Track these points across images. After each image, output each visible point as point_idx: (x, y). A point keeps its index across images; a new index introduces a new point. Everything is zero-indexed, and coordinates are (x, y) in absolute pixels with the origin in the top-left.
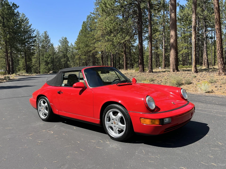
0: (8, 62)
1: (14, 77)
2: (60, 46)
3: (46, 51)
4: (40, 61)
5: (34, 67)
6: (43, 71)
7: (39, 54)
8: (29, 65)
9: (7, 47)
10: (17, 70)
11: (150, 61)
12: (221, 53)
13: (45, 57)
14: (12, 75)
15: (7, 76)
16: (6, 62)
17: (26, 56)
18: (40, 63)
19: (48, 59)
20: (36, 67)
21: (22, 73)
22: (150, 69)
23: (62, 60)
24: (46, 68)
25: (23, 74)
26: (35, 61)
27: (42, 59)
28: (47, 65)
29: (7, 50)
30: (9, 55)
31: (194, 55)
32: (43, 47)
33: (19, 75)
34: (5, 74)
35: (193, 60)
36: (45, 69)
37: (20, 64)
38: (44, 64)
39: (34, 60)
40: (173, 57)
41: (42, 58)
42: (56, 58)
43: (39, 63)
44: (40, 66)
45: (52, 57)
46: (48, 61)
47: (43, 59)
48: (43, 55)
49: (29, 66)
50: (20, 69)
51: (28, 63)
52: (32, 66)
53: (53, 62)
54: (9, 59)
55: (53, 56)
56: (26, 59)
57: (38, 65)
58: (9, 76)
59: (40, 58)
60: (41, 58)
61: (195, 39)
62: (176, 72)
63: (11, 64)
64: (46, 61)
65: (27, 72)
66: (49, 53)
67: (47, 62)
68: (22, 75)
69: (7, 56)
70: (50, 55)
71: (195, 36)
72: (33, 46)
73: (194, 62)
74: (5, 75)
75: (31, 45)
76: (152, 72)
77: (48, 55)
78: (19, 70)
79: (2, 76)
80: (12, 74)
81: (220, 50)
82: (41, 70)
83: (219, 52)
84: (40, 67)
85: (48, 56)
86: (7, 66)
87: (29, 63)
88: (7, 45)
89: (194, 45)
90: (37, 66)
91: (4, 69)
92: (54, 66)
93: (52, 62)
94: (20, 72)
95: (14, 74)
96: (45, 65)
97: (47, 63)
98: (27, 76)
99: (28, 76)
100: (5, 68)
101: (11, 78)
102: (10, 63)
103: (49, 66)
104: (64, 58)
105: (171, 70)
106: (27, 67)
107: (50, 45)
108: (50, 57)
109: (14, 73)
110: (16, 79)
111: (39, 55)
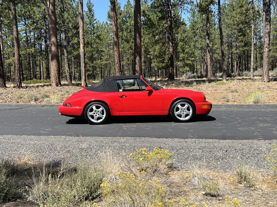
11: (18, 71)
12: (120, 67)
22: (18, 83)
31: (83, 67)
35: (83, 72)
40: (56, 69)
61: (83, 48)
62: (60, 86)
71: (83, 45)
73: (84, 75)
76: (22, 87)
81: (118, 63)
83: (118, 66)
89: (83, 55)
105: (54, 84)
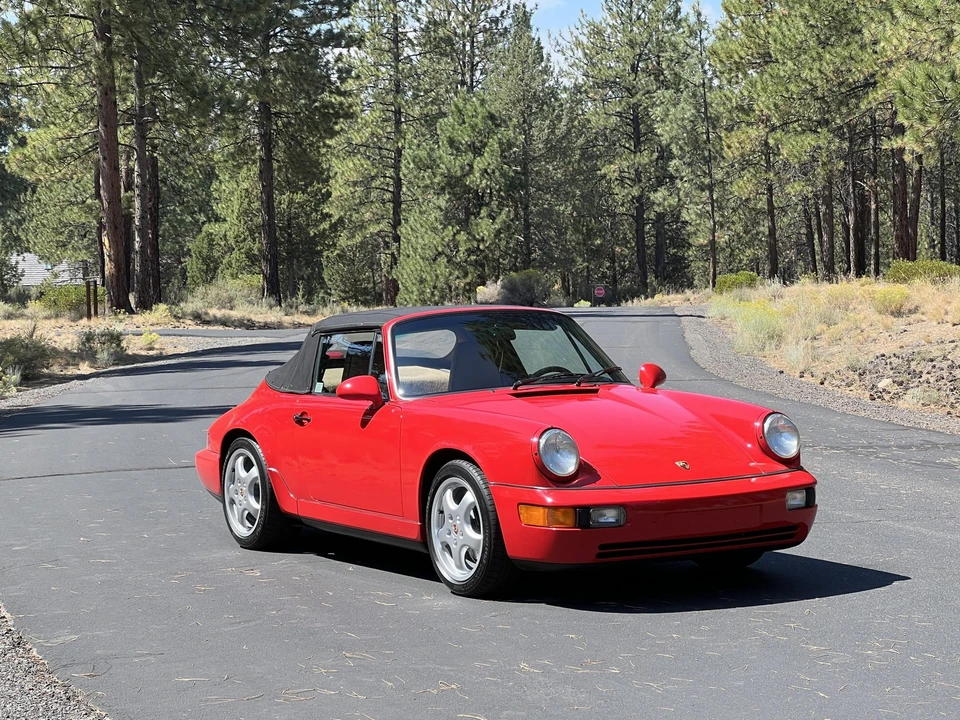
0: (114, 199)
1: (154, 336)
2: (598, 32)
3: (463, 83)
4: (398, 183)
5: (343, 241)
6: (422, 281)
7: (398, 113)
8: (297, 216)
9: (112, 71)
10: (192, 265)
13: (451, 142)
14: (138, 319)
15: (101, 324)
16: (98, 196)
17: (267, 141)
18: (397, 201)
19: (479, 164)
20: (358, 239)
21: (230, 303)
23: (611, 170)
24: (456, 246)
25: (236, 314)
26: (354, 177)
27: (421, 165)
28: (464, 224)
29: (108, 93)
30: (125, 135)
32: (438, 43)
33: (197, 317)
34: (86, 306)
36: (443, 260)
37: (219, 208)
38: (438, 214)
39: (344, 172)
41: (423, 154)
42: (556, 149)
43: (388, 196)
44: (396, 224)
45: (510, 145)
46: (475, 180)
47: (430, 165)
48: (430, 121)
49: (301, 229)
50: (216, 254)
51: (291, 202)
52: (325, 225)
53: (524, 186)
54: (123, 168)
55: (525, 126)
56: (266, 174)
57: (378, 222)
58: (119, 328)
59: (399, 152)
60: (413, 148)
63: (142, 218)
64: (453, 184)
65: (276, 289)
66: (483, 102)
67: (468, 190)
68: (224, 322)
69: (110, 146)
70: (492, 117)
72: (334, 39)
74: (84, 321)
75: (319, 31)
77: (478, 120)
78: (211, 270)
79: (62, 321)
80: (145, 305)
82: (407, 273)
84: (397, 239)
85: (473, 127)
86: (105, 240)
87: (299, 197)
88: (109, 54)
90: (373, 229)
91: (83, 255)
92: (527, 226)
93: (516, 188)
94: (213, 291)
95: (162, 307)
96: (448, 218)
97: (466, 202)
98: (266, 326)
99: (279, 326)
100: (87, 248)
101: (134, 346)
102: (130, 200)
103: (485, 227)
104: (638, 144)
106: (273, 242)
107: (507, 22)
108: (493, 143)
109: (159, 300)
110: (170, 351)
111: (398, 123)
